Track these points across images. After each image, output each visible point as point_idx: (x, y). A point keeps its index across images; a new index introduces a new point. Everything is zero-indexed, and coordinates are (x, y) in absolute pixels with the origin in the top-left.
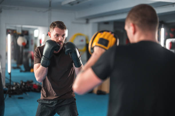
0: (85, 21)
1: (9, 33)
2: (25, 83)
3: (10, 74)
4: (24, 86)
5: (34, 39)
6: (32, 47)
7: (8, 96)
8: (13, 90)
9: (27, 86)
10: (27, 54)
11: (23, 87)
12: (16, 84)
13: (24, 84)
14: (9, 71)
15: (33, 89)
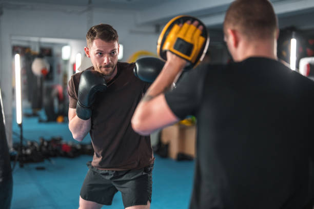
0: (153, 29)
1: (18, 52)
2: (49, 142)
3: (20, 125)
4: (47, 147)
5: (61, 63)
6: (58, 78)
7: (17, 166)
8: (26, 155)
9: (52, 147)
10: (50, 90)
12: (32, 144)
13: (45, 144)
14: (19, 120)
15: (62, 152)
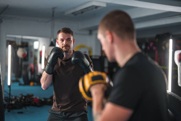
0: (88, 32)
2: (25, 97)
3: (10, 87)
4: (24, 100)
5: (33, 51)
6: (31, 60)
7: (7, 110)
8: (12, 104)
9: (27, 100)
10: (26, 66)
11: (22, 101)
12: (16, 98)
13: (23, 98)
14: (9, 84)
15: (33, 103)
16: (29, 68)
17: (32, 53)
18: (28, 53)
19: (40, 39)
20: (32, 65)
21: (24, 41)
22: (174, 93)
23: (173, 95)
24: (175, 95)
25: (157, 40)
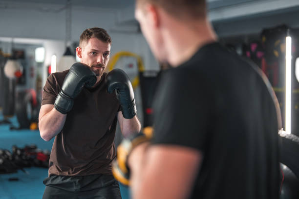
0: (135, 29)
2: (22, 151)
4: (20, 156)
5: (35, 65)
6: (32, 82)
9: (26, 157)
10: (23, 94)
11: (17, 158)
12: (4, 153)
13: (19, 152)
15: (36, 161)
16: (27, 97)
17: (32, 69)
18: (24, 71)
19: (47, 43)
20: (33, 92)
21: (17, 47)
22: (295, 136)
23: (293, 140)
24: (297, 140)
25: (264, 39)
